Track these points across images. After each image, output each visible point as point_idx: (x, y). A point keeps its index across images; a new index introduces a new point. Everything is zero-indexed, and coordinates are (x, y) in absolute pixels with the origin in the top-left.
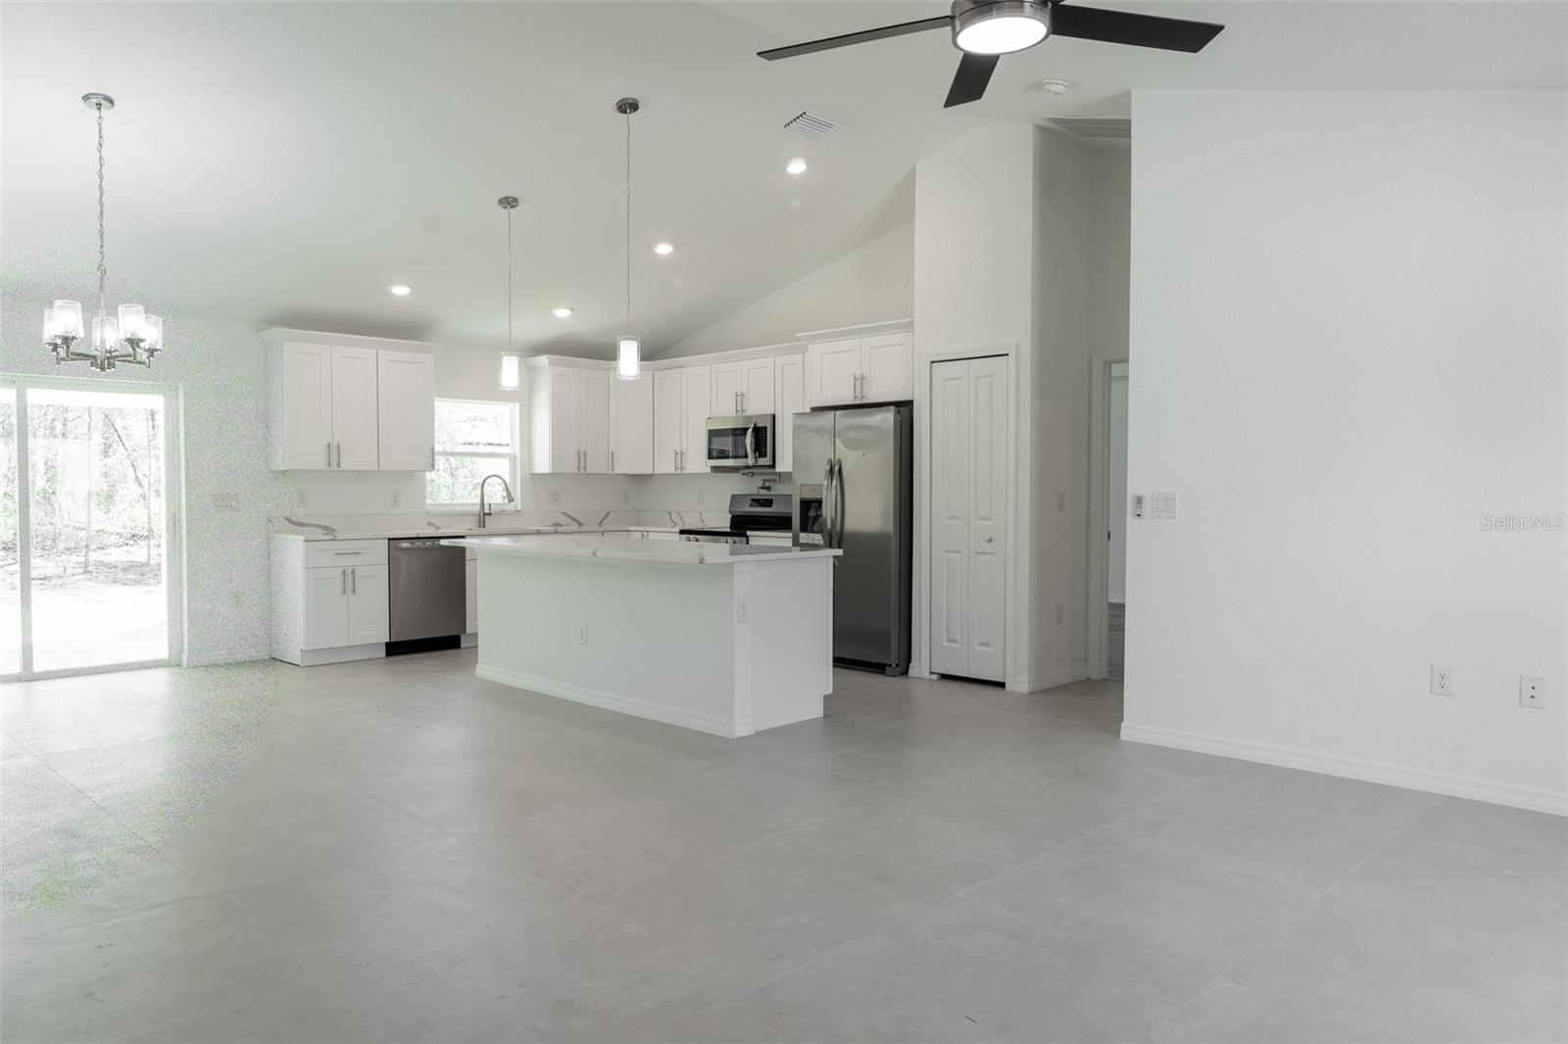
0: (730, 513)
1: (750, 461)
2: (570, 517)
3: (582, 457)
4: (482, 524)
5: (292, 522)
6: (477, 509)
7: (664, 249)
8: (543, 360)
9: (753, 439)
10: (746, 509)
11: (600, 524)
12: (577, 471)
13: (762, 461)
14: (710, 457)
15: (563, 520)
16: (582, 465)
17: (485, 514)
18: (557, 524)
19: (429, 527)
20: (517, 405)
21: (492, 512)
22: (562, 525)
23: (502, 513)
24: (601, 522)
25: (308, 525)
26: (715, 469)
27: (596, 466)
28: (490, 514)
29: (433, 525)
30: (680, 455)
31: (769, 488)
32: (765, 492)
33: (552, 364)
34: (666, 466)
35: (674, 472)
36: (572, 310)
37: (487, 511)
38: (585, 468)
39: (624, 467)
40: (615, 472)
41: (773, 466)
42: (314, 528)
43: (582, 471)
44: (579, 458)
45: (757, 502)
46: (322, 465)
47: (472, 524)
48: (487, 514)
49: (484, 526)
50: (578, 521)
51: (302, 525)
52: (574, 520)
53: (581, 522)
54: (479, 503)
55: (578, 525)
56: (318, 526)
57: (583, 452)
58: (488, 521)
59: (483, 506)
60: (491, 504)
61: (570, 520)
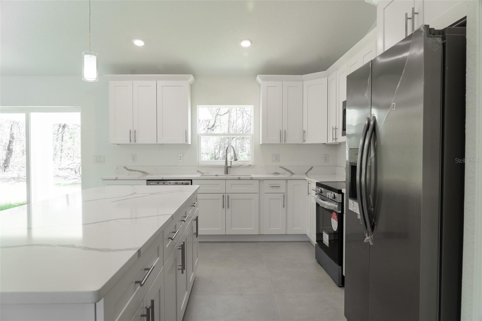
2: (285, 169)
3: (283, 135)
4: (227, 172)
5: (128, 169)
8: (259, 79)
12: (279, 143)
15: (281, 171)
16: (283, 139)
18: (277, 173)
19: (198, 173)
20: (253, 106)
21: (232, 166)
22: (280, 174)
24: (307, 172)
25: (135, 171)
27: (293, 138)
30: (335, 130)
33: (262, 80)
35: (332, 141)
36: (251, 42)
37: (228, 165)
38: (285, 141)
39: (312, 140)
44: (281, 135)
46: (128, 142)
47: (221, 173)
48: (228, 167)
49: (227, 173)
50: (290, 171)
51: (131, 170)
52: (288, 171)
53: (293, 172)
54: (225, 160)
55: (290, 174)
56: (139, 171)
57: (284, 131)
58: (231, 171)
59: (226, 162)
60: (231, 162)
61: (285, 171)
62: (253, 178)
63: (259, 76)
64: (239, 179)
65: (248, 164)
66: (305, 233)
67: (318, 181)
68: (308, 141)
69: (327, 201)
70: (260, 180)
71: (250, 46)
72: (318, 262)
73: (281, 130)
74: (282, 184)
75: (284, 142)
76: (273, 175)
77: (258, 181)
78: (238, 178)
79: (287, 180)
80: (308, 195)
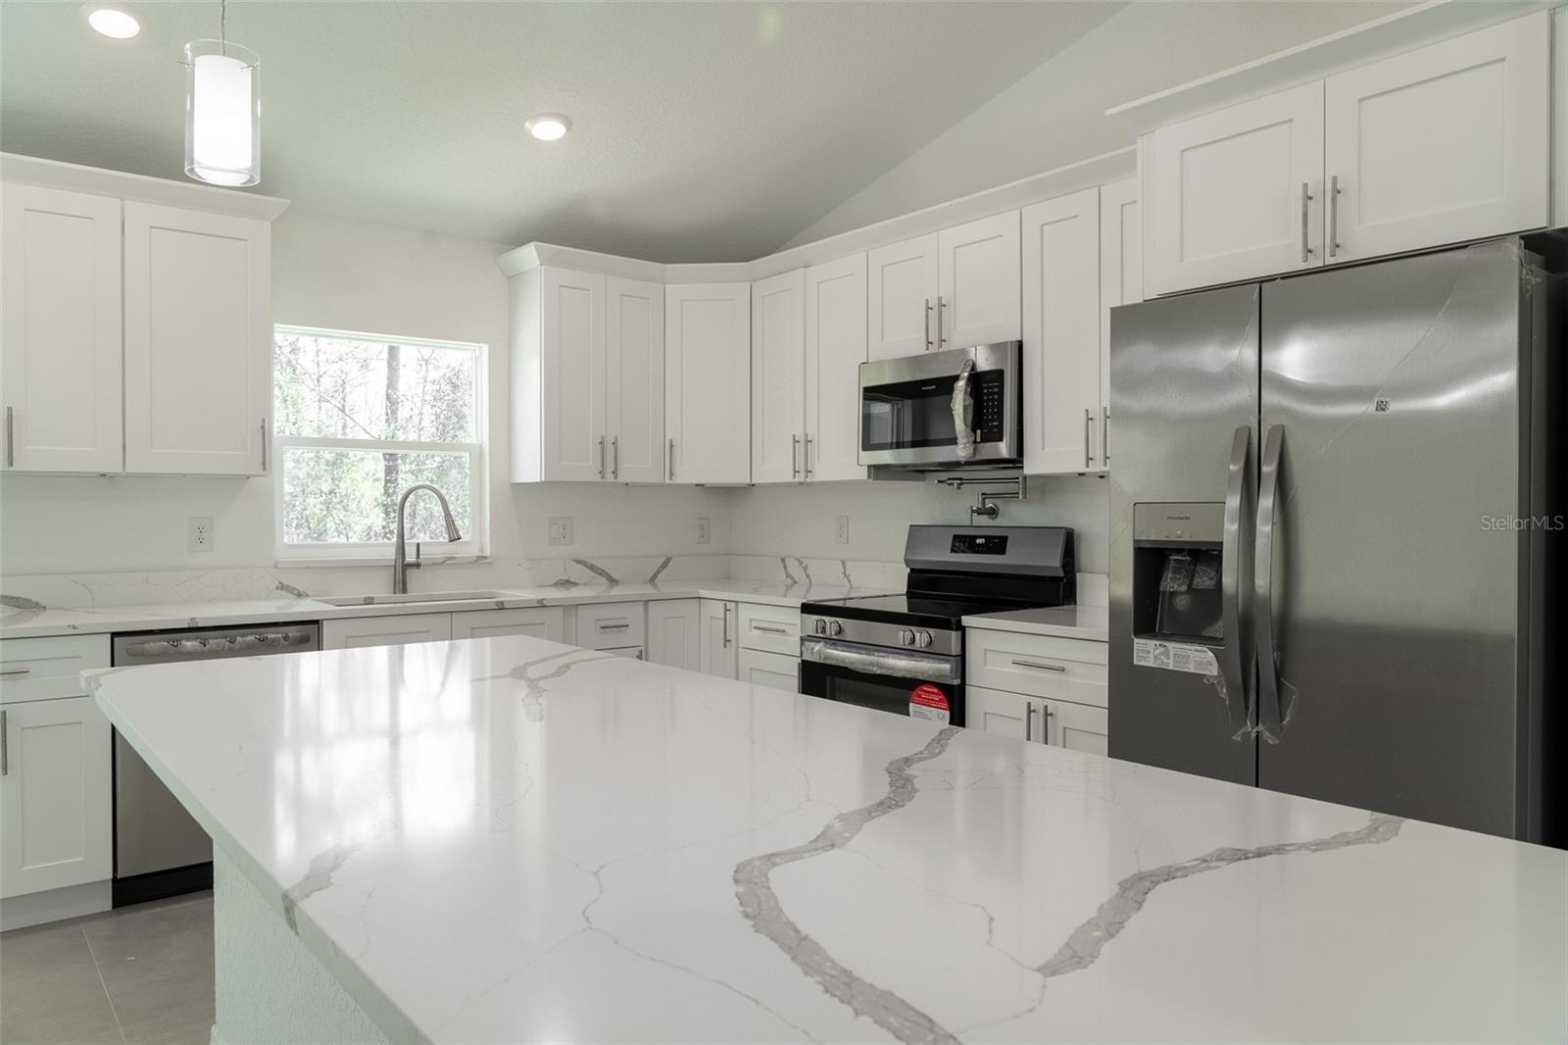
0: (907, 562)
1: (961, 451)
2: (592, 568)
3: (609, 451)
4: (401, 585)
6: (390, 554)
8: (529, 255)
9: (970, 401)
10: (941, 555)
11: (652, 580)
12: (597, 478)
13: (989, 450)
14: (867, 445)
15: (578, 573)
16: (610, 468)
17: (406, 566)
18: (566, 582)
19: (282, 594)
20: (485, 347)
21: (420, 560)
22: (576, 586)
23: (446, 562)
24: (656, 574)
26: (878, 471)
27: (638, 468)
28: (418, 565)
29: (288, 590)
30: (804, 445)
31: (993, 513)
32: (984, 520)
33: (546, 261)
34: (775, 469)
35: (789, 478)
36: (567, 122)
37: (410, 558)
39: (693, 470)
40: (679, 480)
41: (1017, 461)
43: (610, 478)
44: (603, 449)
45: (964, 542)
47: (379, 587)
48: (411, 565)
49: (404, 590)
50: (607, 574)
52: (600, 574)
53: (615, 576)
54: (394, 543)
55: (608, 583)
57: (611, 441)
58: (416, 580)
59: (401, 548)
60: (418, 545)
61: (593, 574)
62: (545, 603)
63: (536, 246)
64: (503, 607)
70: (565, 608)
73: (602, 438)
74: (633, 615)
76: (553, 589)
77: (561, 611)
78: (497, 603)
79: (646, 602)
80: (725, 646)
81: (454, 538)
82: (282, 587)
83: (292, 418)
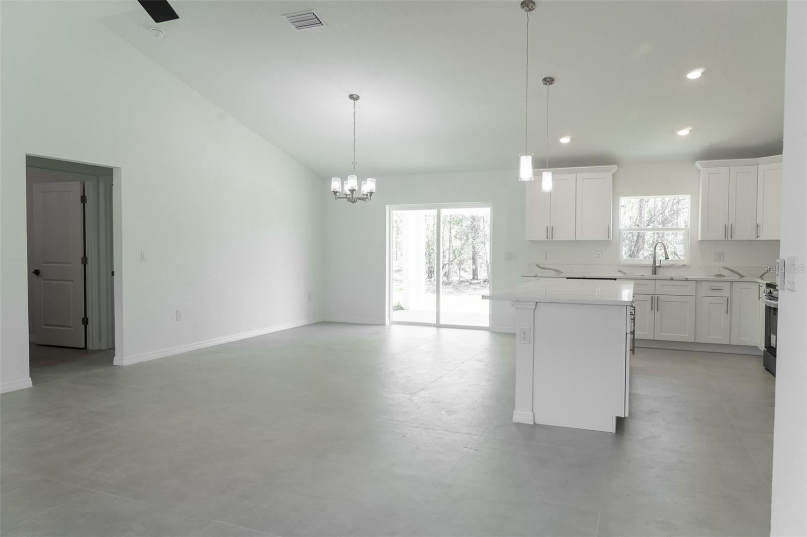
2: (732, 271)
3: (729, 230)
4: (655, 273)
5: (540, 267)
6: (651, 263)
7: (695, 75)
12: (724, 239)
16: (730, 234)
17: (656, 267)
18: (720, 275)
19: (619, 273)
21: (661, 266)
22: (724, 276)
23: (665, 266)
24: (763, 275)
25: (548, 269)
27: (744, 233)
29: (622, 272)
37: (658, 264)
40: (758, 239)
42: (551, 271)
44: (726, 228)
46: (544, 238)
47: (648, 273)
49: (655, 274)
50: (739, 273)
51: (544, 268)
52: (736, 273)
53: (742, 274)
54: (652, 259)
55: (739, 277)
56: (553, 270)
57: (730, 225)
58: (659, 271)
59: (655, 261)
60: (660, 261)
61: (732, 273)
62: (688, 279)
63: (699, 163)
64: (672, 279)
65: (681, 263)
66: (755, 345)
67: (769, 282)
68: (762, 238)
69: (773, 300)
70: (697, 281)
71: (688, 134)
72: (766, 369)
73: (726, 225)
74: (726, 286)
75: (729, 239)
76: (714, 277)
77: (695, 282)
78: (670, 278)
79: (732, 282)
80: (759, 299)
81: (667, 258)
82: (619, 271)
83: (637, 223)
